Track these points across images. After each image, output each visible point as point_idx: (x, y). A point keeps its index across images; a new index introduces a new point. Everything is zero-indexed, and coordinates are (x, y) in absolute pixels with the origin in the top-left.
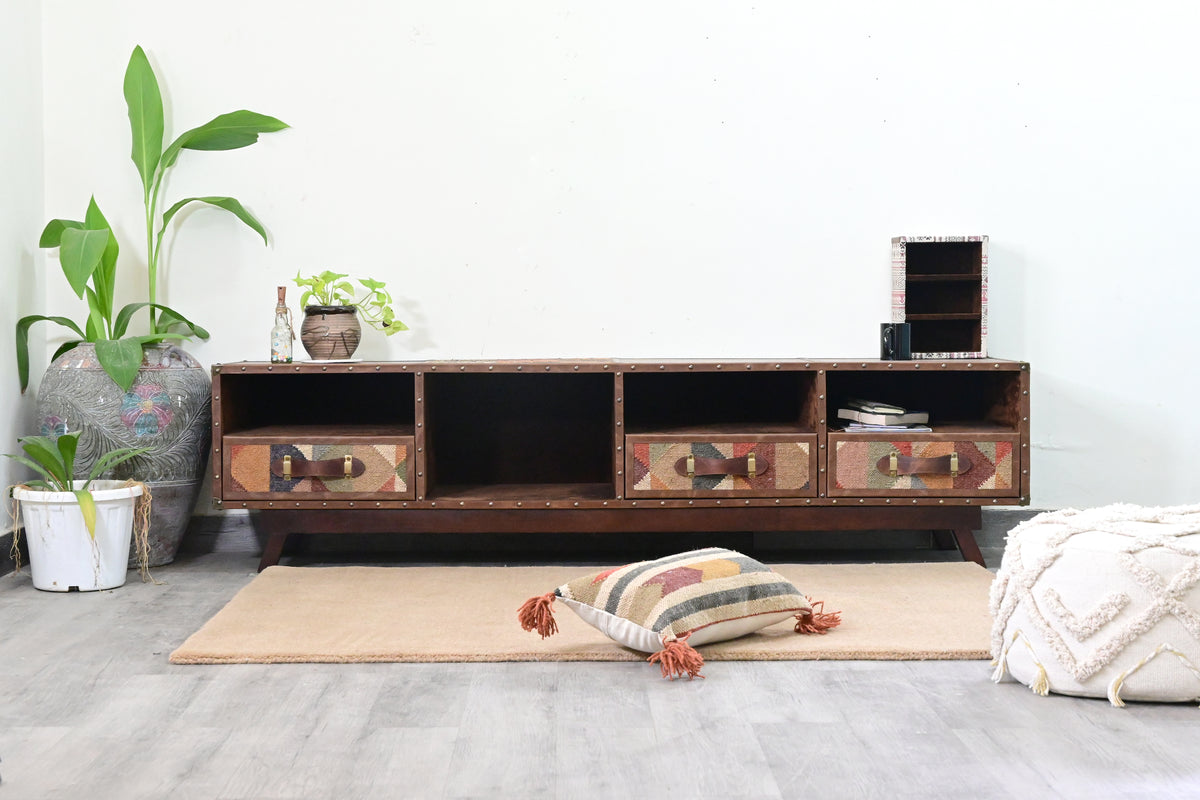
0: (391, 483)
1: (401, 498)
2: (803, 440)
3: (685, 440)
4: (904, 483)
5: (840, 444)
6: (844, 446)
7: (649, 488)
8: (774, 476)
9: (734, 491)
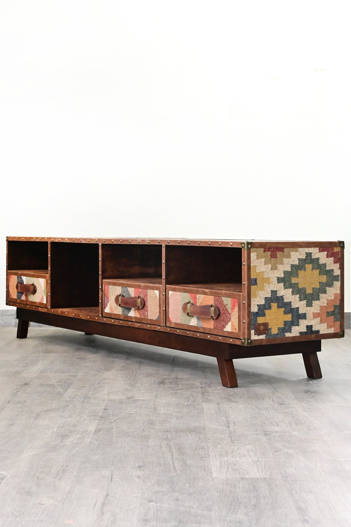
0: (43, 299)
1: (45, 306)
2: (157, 289)
3: (119, 285)
4: (194, 322)
5: (170, 292)
6: (172, 294)
7: (109, 312)
8: (147, 311)
9: (135, 318)
